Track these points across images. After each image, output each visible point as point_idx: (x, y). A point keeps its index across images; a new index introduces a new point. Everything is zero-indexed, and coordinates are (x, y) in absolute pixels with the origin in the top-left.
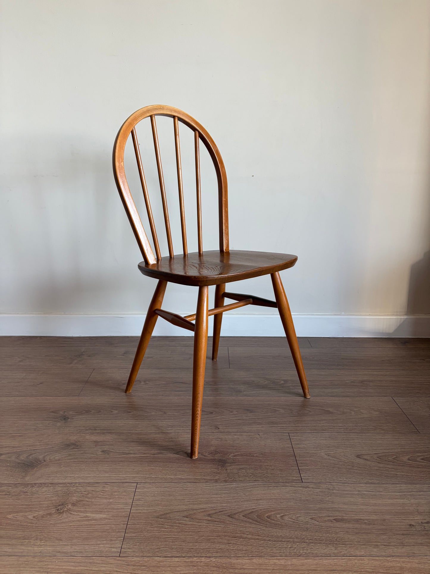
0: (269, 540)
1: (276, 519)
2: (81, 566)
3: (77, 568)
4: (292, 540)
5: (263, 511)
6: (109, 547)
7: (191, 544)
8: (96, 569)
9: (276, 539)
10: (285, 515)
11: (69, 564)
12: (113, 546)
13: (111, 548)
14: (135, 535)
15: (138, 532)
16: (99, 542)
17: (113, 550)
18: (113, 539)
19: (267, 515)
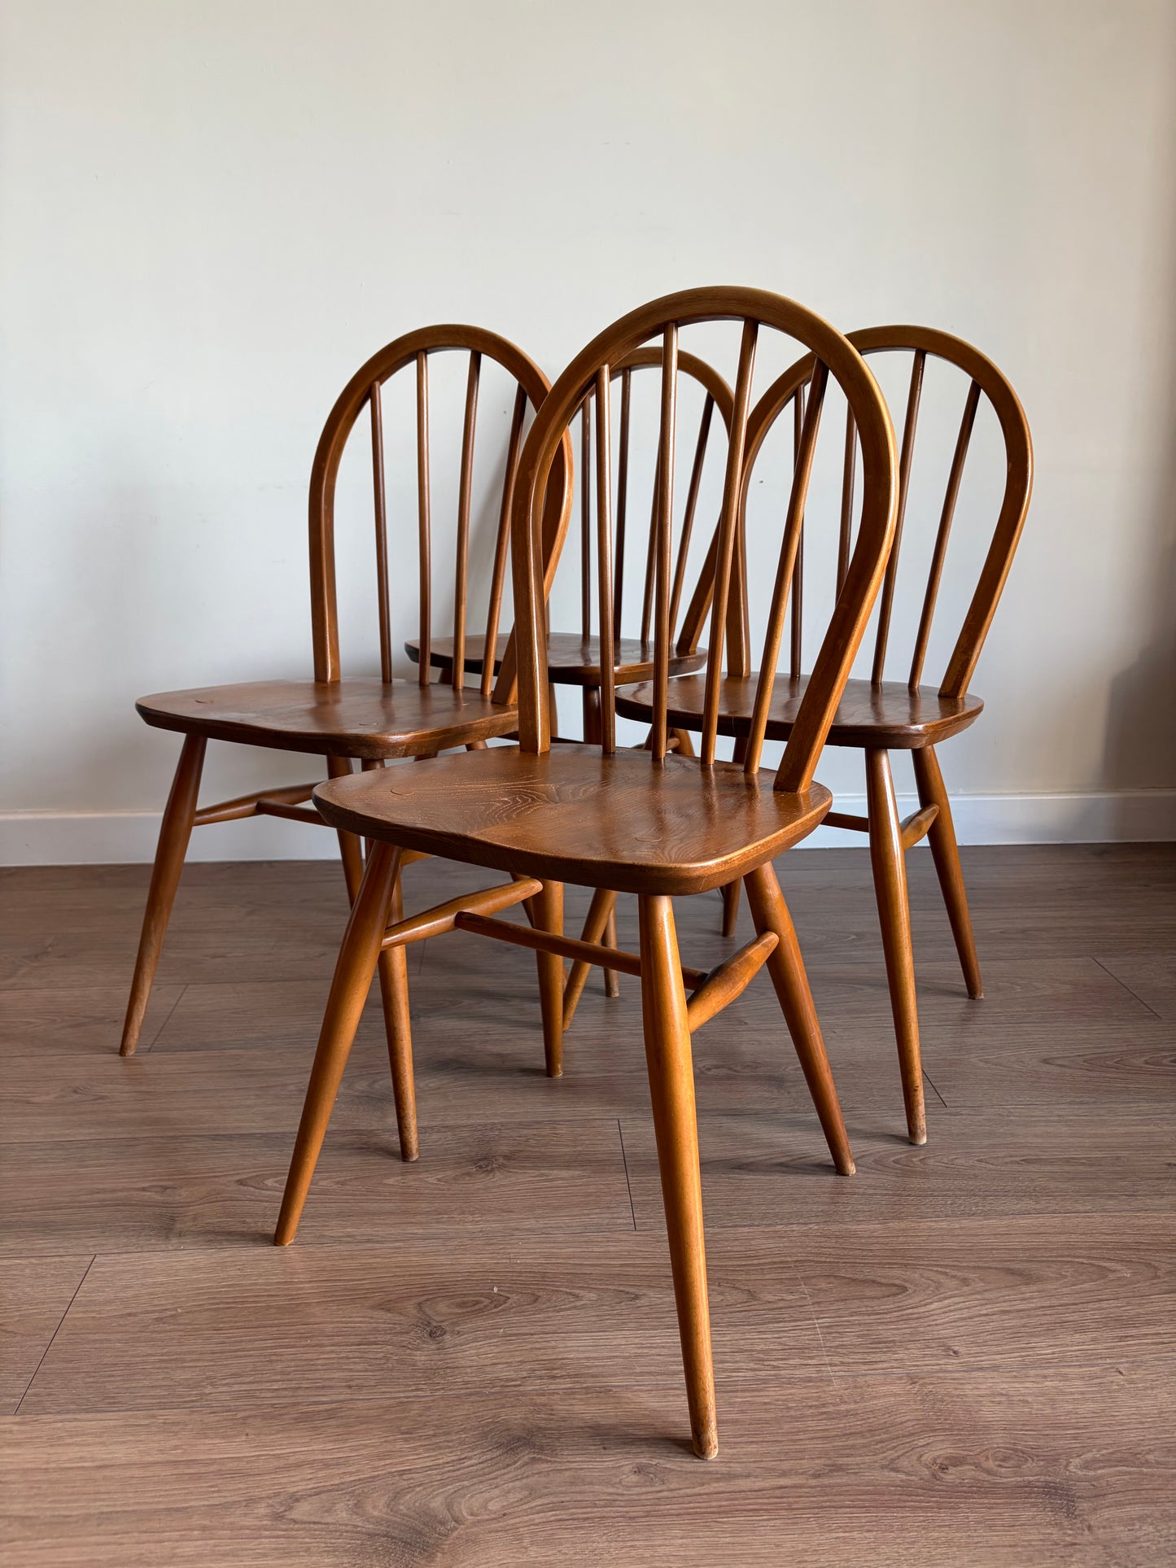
0: (909, 1195)
1: (912, 1165)
2: (570, 1247)
3: (563, 1250)
4: (951, 1193)
5: (882, 1154)
6: (611, 1218)
7: (764, 1208)
8: (601, 1250)
9: (920, 1193)
10: (929, 1158)
11: (545, 1245)
12: (615, 1215)
13: (614, 1218)
14: (651, 1198)
15: (654, 1194)
16: (587, 1212)
17: (619, 1221)
18: (611, 1205)
19: (893, 1159)
